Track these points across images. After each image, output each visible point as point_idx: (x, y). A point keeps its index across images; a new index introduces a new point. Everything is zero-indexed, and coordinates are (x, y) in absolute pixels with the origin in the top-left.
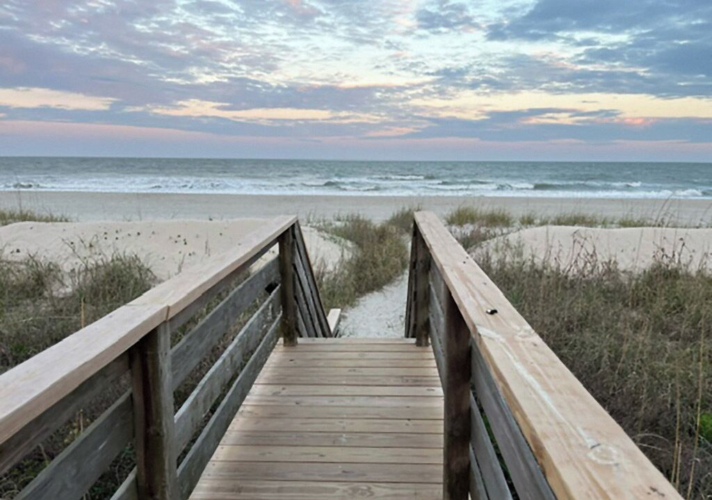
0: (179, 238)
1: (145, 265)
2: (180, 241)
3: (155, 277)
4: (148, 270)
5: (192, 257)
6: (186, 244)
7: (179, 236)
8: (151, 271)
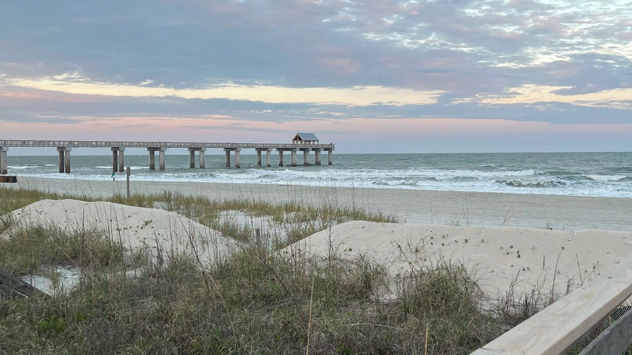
0: (512, 250)
1: (472, 278)
2: (513, 253)
3: (483, 293)
4: (475, 283)
5: (527, 273)
6: (519, 256)
7: (512, 247)
8: (477, 286)
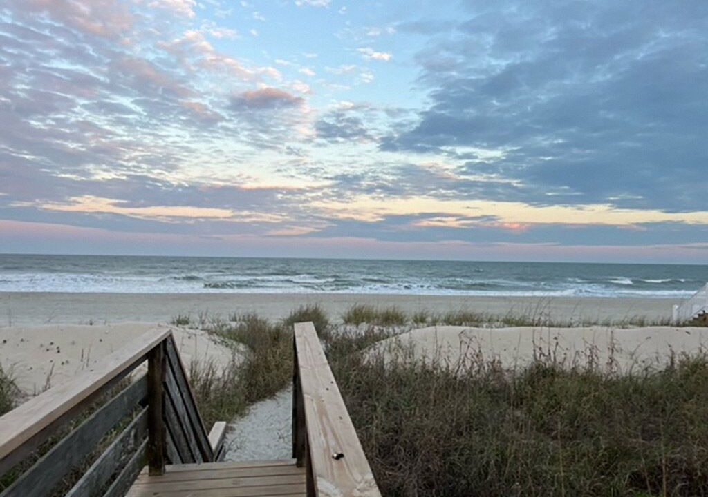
0: (52, 347)
1: (9, 377)
2: (53, 350)
3: (20, 391)
4: (12, 382)
5: (65, 366)
6: (59, 352)
7: (52, 343)
8: (14, 384)
